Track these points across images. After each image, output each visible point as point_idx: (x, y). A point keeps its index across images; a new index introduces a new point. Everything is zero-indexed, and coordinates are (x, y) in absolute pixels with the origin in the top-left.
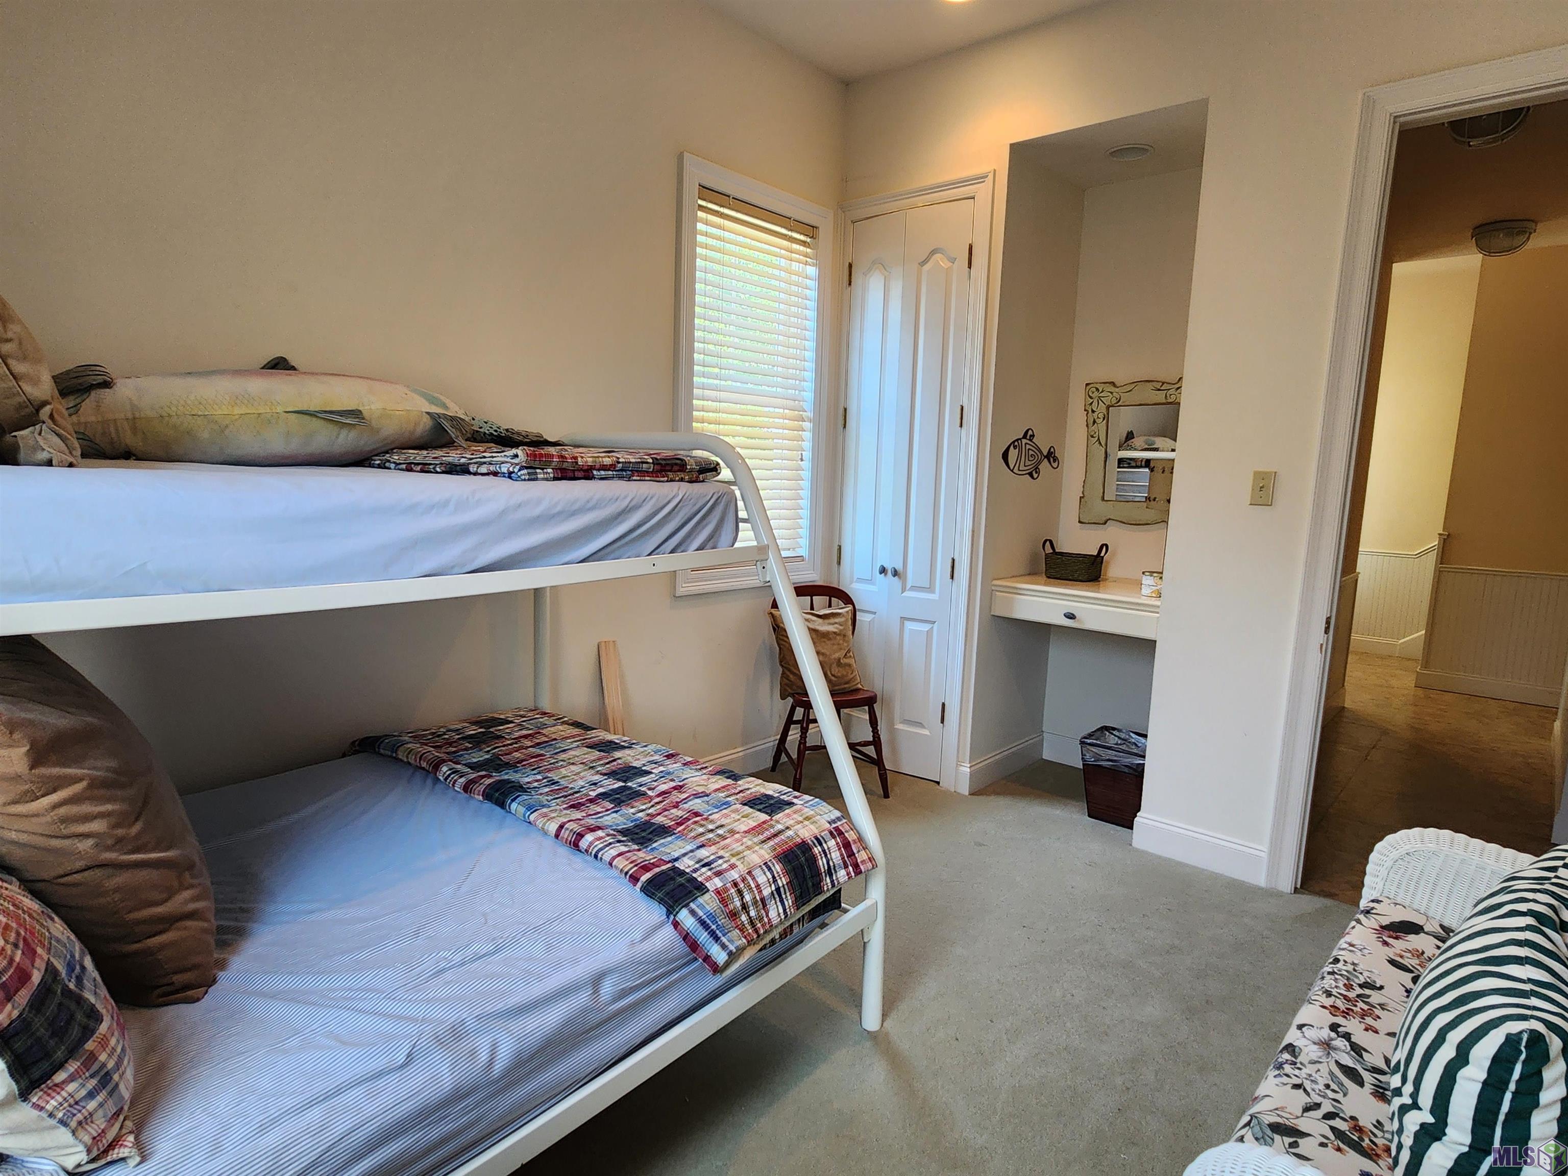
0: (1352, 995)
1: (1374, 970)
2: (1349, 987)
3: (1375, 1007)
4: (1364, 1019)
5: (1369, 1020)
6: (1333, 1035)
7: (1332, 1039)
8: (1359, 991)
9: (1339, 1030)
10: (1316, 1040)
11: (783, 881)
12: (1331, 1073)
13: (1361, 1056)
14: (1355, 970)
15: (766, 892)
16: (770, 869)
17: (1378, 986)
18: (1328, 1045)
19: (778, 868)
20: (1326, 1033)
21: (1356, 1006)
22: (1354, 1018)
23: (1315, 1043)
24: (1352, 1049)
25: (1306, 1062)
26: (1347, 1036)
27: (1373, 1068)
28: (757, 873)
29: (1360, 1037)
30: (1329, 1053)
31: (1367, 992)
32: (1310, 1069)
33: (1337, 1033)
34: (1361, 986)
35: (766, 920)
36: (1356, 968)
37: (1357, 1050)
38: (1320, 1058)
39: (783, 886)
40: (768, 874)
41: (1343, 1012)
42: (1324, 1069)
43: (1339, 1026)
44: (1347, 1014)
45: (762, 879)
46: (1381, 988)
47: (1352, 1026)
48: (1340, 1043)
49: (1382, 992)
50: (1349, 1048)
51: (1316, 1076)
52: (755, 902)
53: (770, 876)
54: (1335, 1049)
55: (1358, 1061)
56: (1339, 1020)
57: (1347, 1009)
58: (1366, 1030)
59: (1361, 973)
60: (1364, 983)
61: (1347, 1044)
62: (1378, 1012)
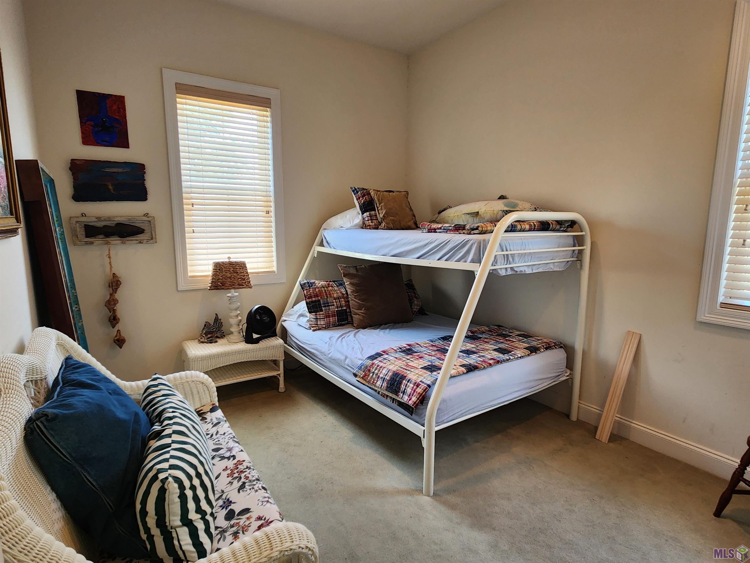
0: (243, 475)
1: (248, 496)
2: (247, 478)
3: (233, 479)
4: (231, 470)
5: (229, 472)
6: (232, 455)
7: (231, 453)
8: (243, 480)
9: (232, 458)
10: (233, 448)
11: (388, 378)
12: (221, 444)
13: (220, 457)
14: (253, 488)
15: (381, 376)
16: (388, 372)
17: (241, 491)
18: (230, 450)
19: (390, 374)
20: (234, 453)
21: (237, 472)
22: (233, 467)
23: (233, 447)
24: (223, 457)
25: (229, 440)
26: (229, 458)
27: (214, 458)
28: (385, 369)
29: (225, 463)
30: (227, 448)
31: (240, 483)
32: (226, 440)
33: (232, 456)
34: (244, 483)
35: (375, 382)
36: (253, 490)
37: (223, 458)
38: (228, 445)
39: (386, 379)
40: (387, 372)
41: (237, 465)
42: (224, 444)
43: (234, 459)
44: (236, 466)
45: (384, 372)
46: (239, 492)
47: (231, 464)
48: (228, 455)
49: (236, 490)
50: (225, 456)
51: (223, 440)
52: (377, 374)
53: (386, 373)
54: (227, 451)
55: (219, 455)
56: (235, 461)
57: (238, 468)
58: (226, 467)
59: (250, 489)
60: (245, 486)
61: (226, 456)
62: (230, 479)
